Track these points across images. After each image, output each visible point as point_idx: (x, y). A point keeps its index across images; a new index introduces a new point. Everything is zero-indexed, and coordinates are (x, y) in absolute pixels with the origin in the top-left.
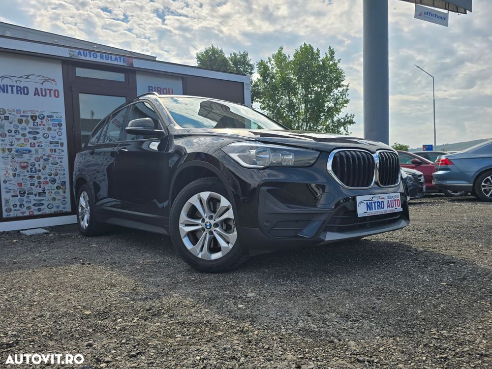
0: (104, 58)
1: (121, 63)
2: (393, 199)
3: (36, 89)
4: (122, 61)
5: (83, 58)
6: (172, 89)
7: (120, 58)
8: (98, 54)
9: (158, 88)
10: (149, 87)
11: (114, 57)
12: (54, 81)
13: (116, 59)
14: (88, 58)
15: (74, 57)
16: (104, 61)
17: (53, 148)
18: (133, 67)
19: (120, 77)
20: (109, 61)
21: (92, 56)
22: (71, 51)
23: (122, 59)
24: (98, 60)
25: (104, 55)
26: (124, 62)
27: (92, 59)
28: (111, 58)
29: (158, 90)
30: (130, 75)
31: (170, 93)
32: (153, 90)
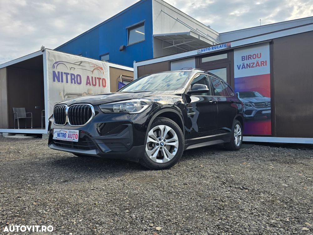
0: (214, 48)
1: (224, 48)
2: (72, 133)
4: (224, 46)
5: (204, 52)
6: (260, 54)
7: (223, 45)
8: (211, 47)
9: (249, 56)
10: (242, 57)
12: (192, 68)
13: (221, 47)
14: (206, 52)
15: (199, 54)
16: (214, 50)
18: (231, 48)
19: (225, 56)
20: (217, 49)
21: (208, 50)
22: (198, 51)
24: (211, 50)
25: (214, 47)
27: (208, 51)
28: (218, 47)
29: (249, 57)
30: (230, 53)
31: (259, 56)
32: (246, 58)
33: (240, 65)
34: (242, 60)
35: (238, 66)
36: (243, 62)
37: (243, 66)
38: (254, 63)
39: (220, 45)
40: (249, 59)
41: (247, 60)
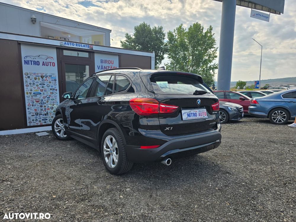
0: (78, 46)
1: (87, 48)
3: (43, 62)
4: (87, 47)
5: (67, 46)
6: (113, 61)
7: (86, 45)
8: (75, 44)
9: (105, 60)
10: (101, 60)
11: (83, 45)
12: (52, 58)
13: (84, 46)
14: (69, 46)
15: (62, 45)
16: (78, 47)
17: (52, 92)
18: (93, 50)
19: (86, 55)
20: (81, 47)
21: (72, 45)
22: (61, 42)
23: (87, 46)
24: (75, 46)
25: (78, 44)
26: (88, 47)
27: (72, 46)
28: (81, 45)
29: (106, 62)
30: (91, 54)
31: (112, 63)
32: (103, 61)
33: (100, 66)
34: (101, 63)
35: (98, 66)
36: (102, 64)
37: (101, 68)
38: (109, 67)
39: (84, 44)
40: (106, 63)
41: (104, 63)
